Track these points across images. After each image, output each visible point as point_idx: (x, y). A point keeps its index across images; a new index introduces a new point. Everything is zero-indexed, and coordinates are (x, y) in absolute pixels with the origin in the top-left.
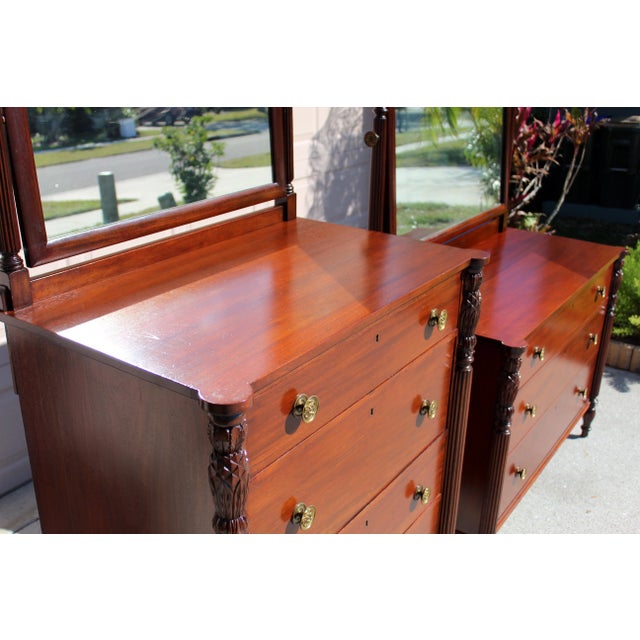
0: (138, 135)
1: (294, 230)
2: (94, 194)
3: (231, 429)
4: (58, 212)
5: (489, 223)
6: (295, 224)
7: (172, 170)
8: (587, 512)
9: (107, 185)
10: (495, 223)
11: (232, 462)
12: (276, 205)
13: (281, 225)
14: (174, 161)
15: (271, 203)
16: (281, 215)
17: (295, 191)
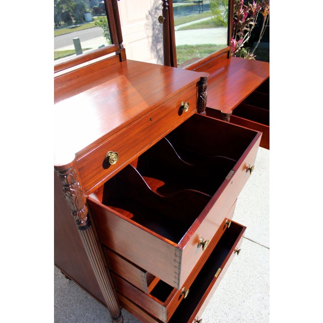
0: (93, 20)
1: (126, 65)
2: (72, 47)
3: (66, 175)
4: (60, 56)
5: (223, 55)
6: (126, 63)
7: (104, 35)
8: (261, 175)
9: (77, 43)
10: (226, 54)
11: (71, 189)
12: (117, 54)
13: (119, 63)
14: (105, 31)
15: (114, 54)
16: (119, 59)
17: (124, 47)
